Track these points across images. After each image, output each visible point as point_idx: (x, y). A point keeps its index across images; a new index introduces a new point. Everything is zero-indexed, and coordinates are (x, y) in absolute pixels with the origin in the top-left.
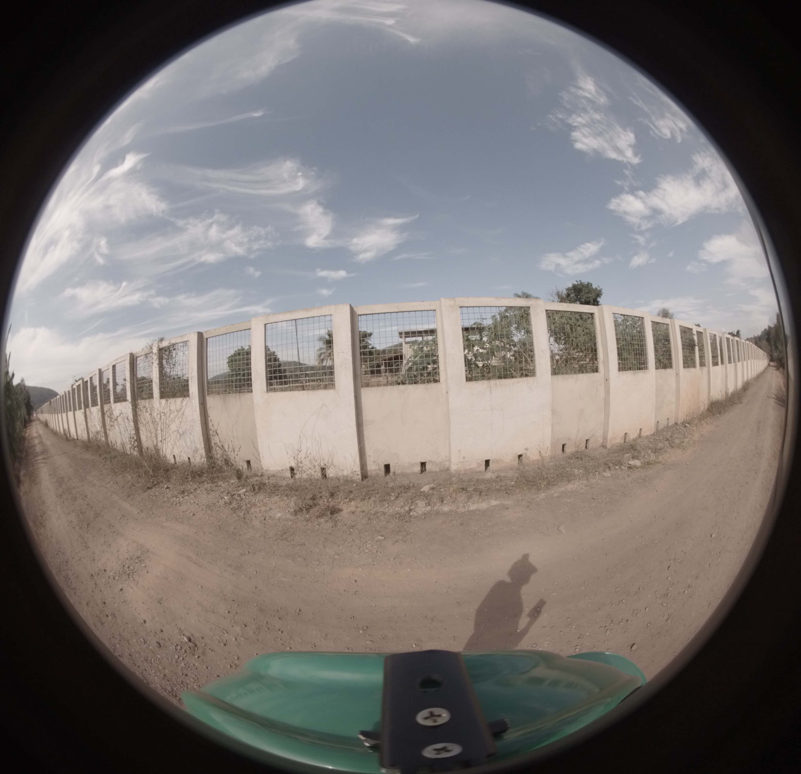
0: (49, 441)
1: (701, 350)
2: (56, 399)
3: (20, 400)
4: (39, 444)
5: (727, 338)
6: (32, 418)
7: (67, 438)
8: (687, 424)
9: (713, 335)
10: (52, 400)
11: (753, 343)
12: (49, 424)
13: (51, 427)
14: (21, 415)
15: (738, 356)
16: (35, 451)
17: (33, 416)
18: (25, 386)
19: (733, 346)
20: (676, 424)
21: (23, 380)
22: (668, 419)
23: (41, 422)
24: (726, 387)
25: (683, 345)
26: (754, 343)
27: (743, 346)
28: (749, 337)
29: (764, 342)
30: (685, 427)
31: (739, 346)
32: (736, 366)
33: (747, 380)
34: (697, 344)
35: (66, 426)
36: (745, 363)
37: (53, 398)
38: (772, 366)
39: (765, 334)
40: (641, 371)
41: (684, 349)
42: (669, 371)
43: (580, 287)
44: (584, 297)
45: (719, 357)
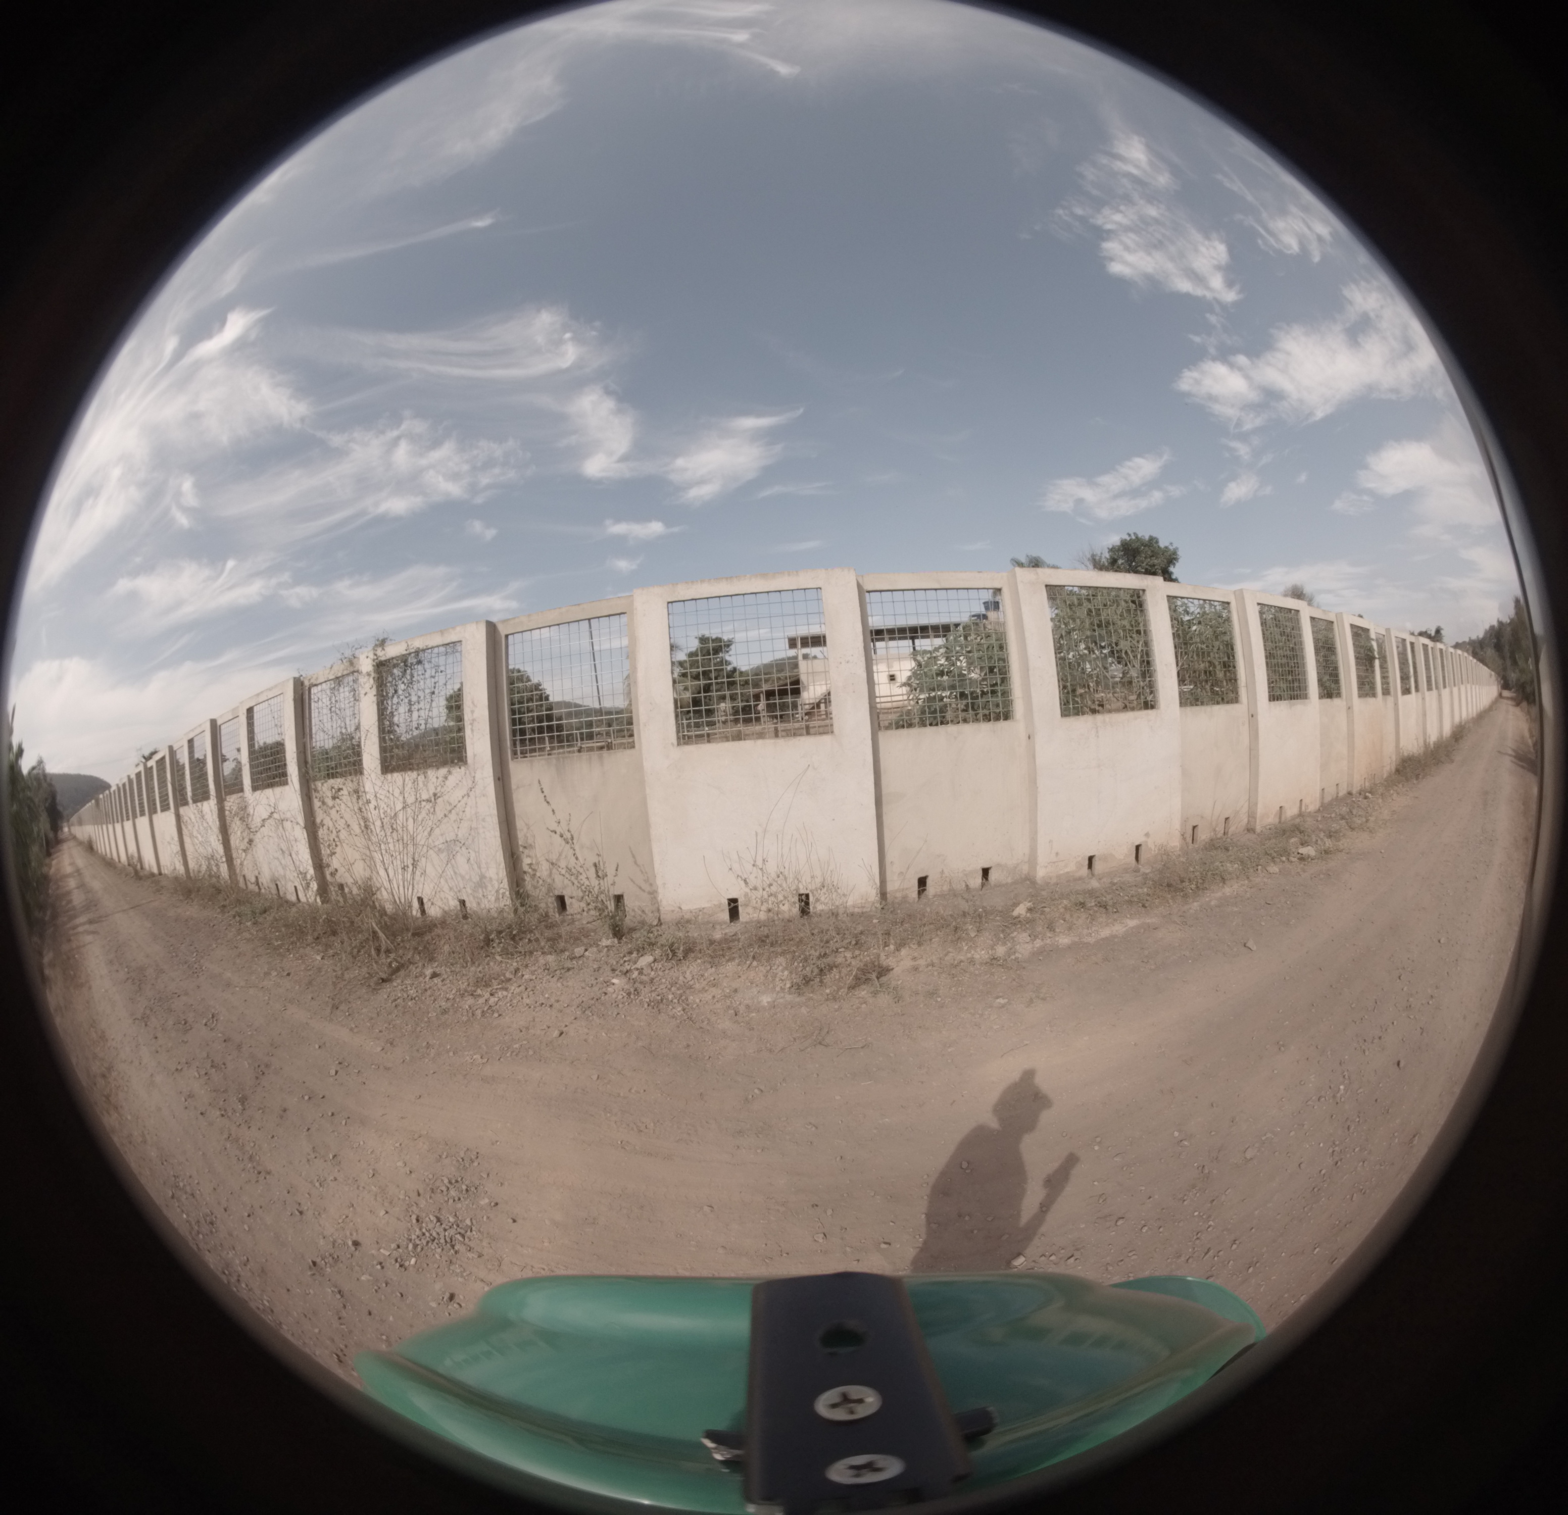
0: (97, 882)
1: (1383, 667)
2: (110, 793)
3: (36, 800)
4: (78, 888)
5: (1423, 645)
6: (61, 836)
7: (136, 872)
8: (1367, 794)
9: (1400, 640)
10: (101, 796)
11: (1467, 651)
12: (95, 847)
13: (100, 851)
14: (38, 835)
15: (1444, 677)
16: (70, 906)
17: (62, 831)
18: (45, 775)
19: (1433, 659)
20: (1350, 794)
21: (40, 762)
22: (1337, 785)
23: (80, 843)
24: (1425, 733)
25: (1357, 658)
26: (1470, 652)
27: (1452, 658)
28: (1460, 641)
29: (1490, 652)
30: (1366, 798)
31: (1445, 659)
32: (1440, 695)
33: (1461, 723)
34: (1377, 656)
35: (132, 848)
36: (1455, 690)
37: (103, 793)
38: (1508, 698)
39: (1491, 635)
40: (1299, 701)
41: (1357, 664)
42: (1336, 701)
43: (1135, 546)
44: (1144, 565)
45: (1412, 680)
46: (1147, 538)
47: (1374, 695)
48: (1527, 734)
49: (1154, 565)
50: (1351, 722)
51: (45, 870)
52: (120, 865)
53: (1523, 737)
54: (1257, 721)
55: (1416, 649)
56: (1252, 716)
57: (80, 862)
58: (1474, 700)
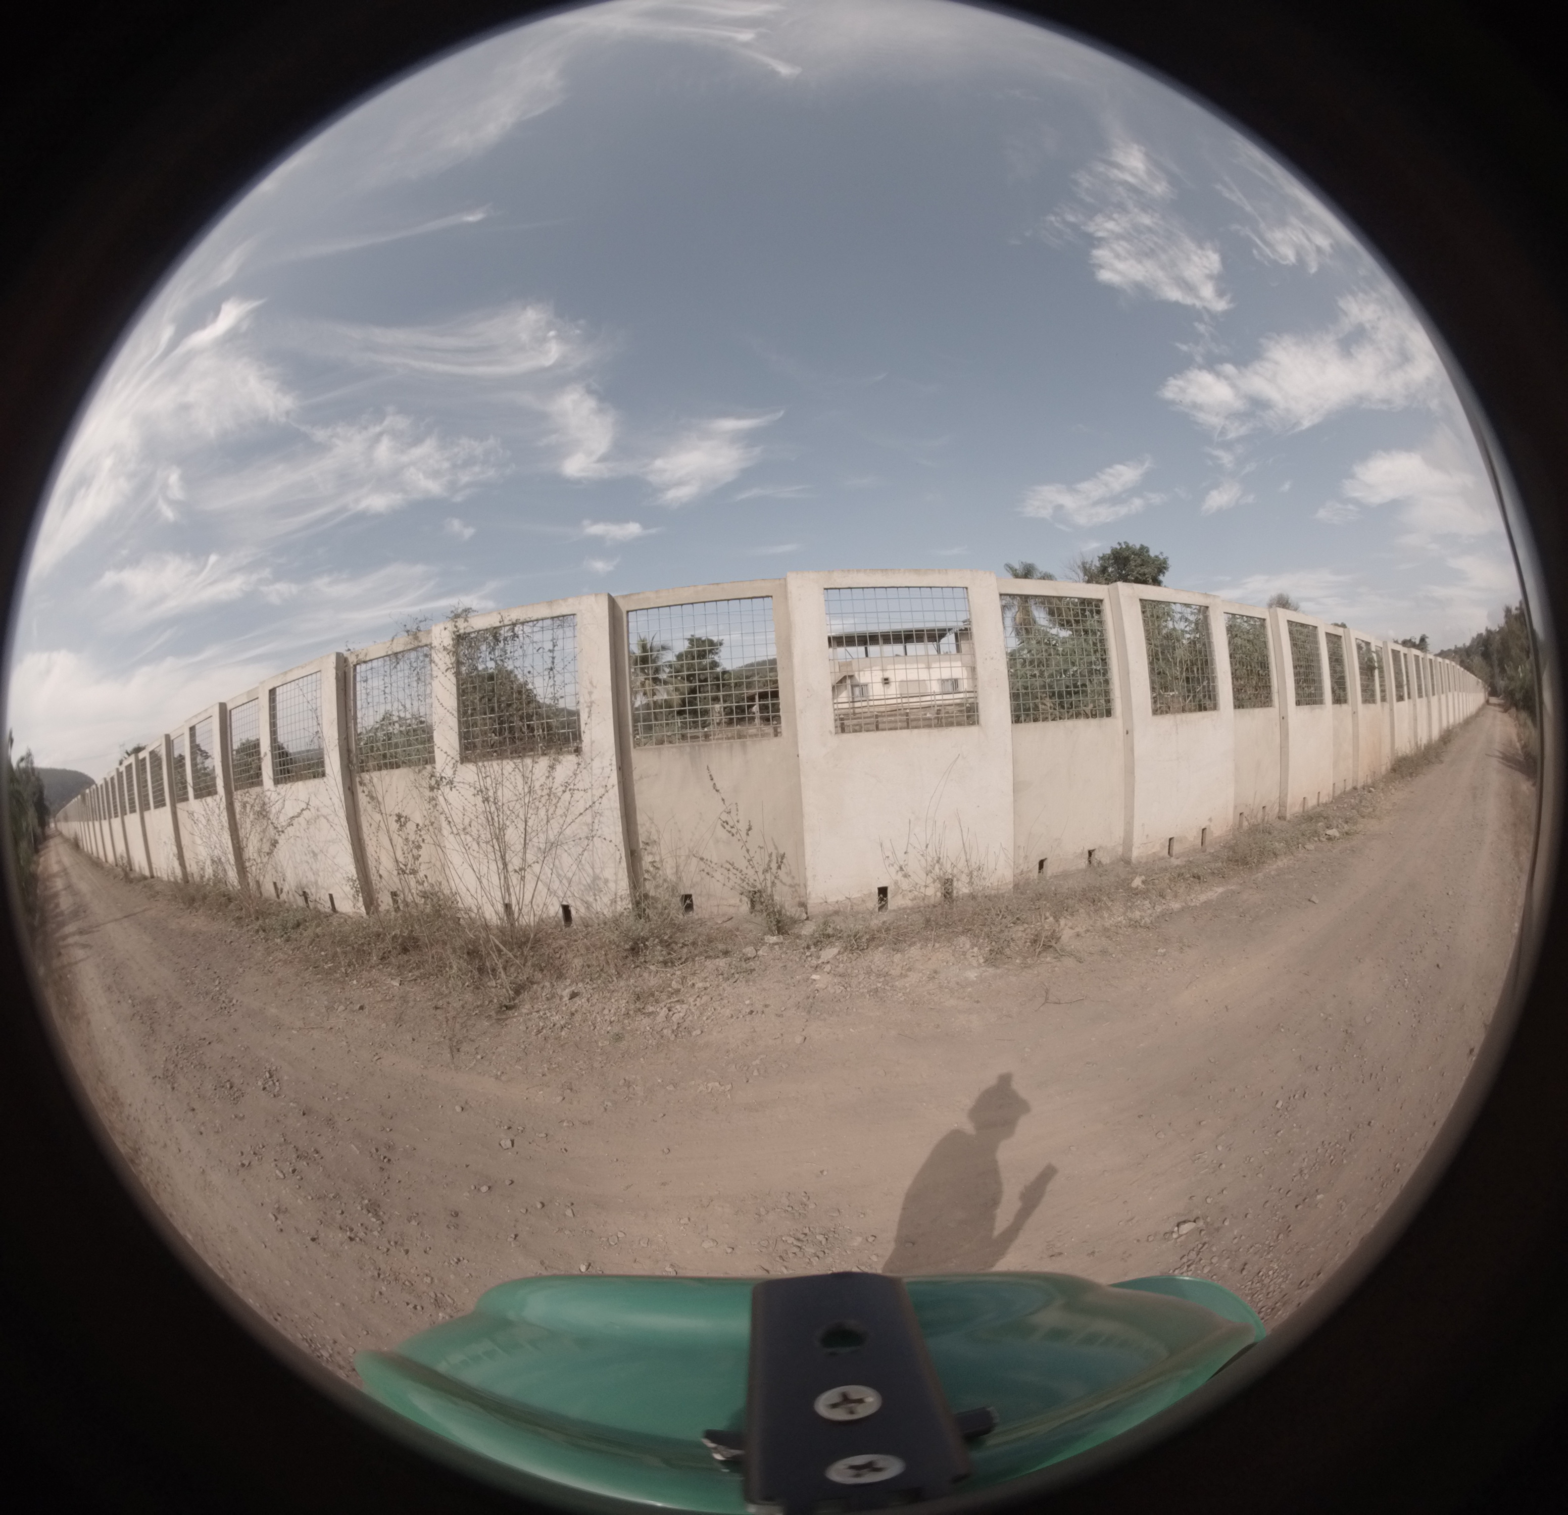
1: (1382, 677)
8: (1370, 789)
18: (33, 767)
20: (1356, 788)
21: (29, 755)
22: (1345, 781)
29: (1477, 660)
31: (1433, 667)
34: (1377, 666)
38: (1495, 705)
39: (1478, 643)
40: (1318, 706)
41: (1361, 674)
42: (1344, 706)
43: (1126, 554)
44: (1134, 573)
45: (1405, 688)
46: (1138, 547)
47: (1374, 702)
48: (1515, 738)
49: (1144, 574)
50: (1356, 725)
51: (32, 867)
52: (108, 865)
53: (1511, 741)
54: (1287, 724)
55: (1409, 659)
56: (1283, 718)
57: (67, 860)
58: (1461, 706)
